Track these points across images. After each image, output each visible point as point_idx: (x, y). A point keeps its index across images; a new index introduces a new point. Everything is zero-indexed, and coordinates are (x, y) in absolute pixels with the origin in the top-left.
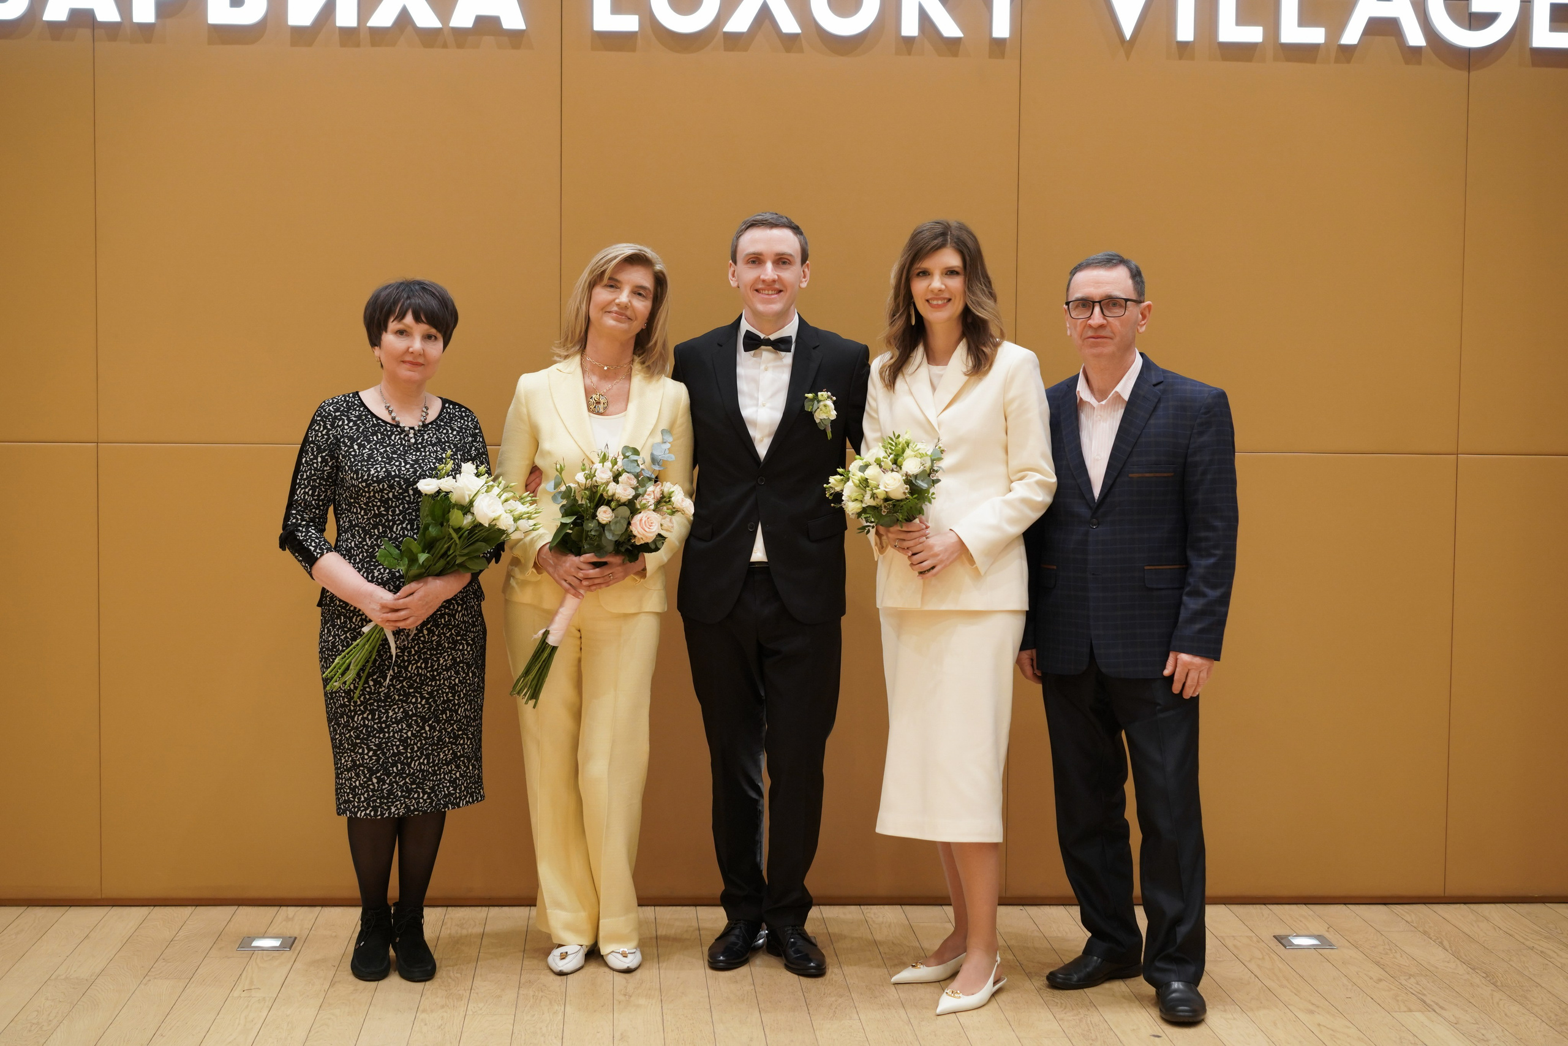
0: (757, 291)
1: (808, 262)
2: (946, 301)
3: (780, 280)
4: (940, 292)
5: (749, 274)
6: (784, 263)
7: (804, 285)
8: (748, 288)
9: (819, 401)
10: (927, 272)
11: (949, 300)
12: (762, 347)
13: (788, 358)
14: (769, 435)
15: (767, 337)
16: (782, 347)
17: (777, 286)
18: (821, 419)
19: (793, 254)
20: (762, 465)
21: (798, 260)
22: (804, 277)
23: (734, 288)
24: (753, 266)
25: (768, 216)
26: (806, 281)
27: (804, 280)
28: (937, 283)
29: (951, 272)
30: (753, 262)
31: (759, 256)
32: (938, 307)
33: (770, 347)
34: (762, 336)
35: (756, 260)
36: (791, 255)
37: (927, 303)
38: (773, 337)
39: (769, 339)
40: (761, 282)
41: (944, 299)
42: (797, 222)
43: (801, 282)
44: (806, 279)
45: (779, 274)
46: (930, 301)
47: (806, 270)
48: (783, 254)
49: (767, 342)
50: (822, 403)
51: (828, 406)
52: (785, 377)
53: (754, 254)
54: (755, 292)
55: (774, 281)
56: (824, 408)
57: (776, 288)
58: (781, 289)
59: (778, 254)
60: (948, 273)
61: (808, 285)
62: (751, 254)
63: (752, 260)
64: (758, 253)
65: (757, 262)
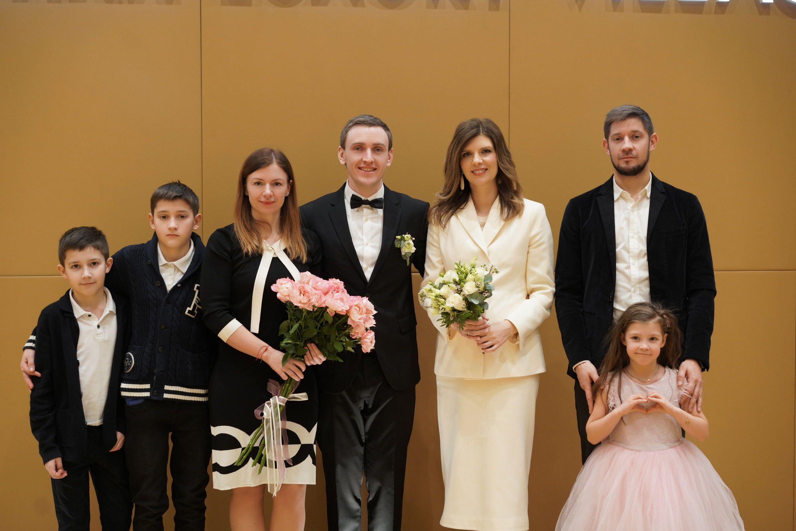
0: (360, 168)
1: (392, 149)
2: (484, 170)
3: (375, 162)
4: (479, 165)
5: (356, 157)
6: (378, 150)
7: (389, 164)
8: (354, 167)
9: (405, 241)
10: (470, 153)
11: (487, 169)
12: (363, 206)
13: (381, 212)
14: (372, 265)
15: (366, 199)
16: (377, 205)
17: (374, 166)
18: (406, 253)
19: (383, 144)
20: (368, 285)
21: (387, 148)
22: (389, 159)
23: (343, 165)
24: (357, 151)
25: (367, 118)
26: (390, 162)
27: (389, 161)
28: (477, 158)
29: (485, 151)
30: (358, 149)
31: (361, 145)
32: (480, 175)
33: (369, 206)
34: (363, 198)
35: (360, 147)
37: (472, 173)
38: (370, 199)
39: (368, 200)
40: (362, 163)
41: (483, 169)
42: (385, 122)
43: (387, 162)
44: (391, 160)
45: (375, 158)
46: (474, 172)
47: (391, 154)
48: (377, 144)
49: (366, 202)
50: (406, 242)
51: (410, 244)
52: (379, 225)
53: (359, 143)
54: (358, 169)
55: (372, 163)
56: (407, 246)
57: (372, 167)
58: (376, 168)
59: (374, 144)
60: (484, 152)
61: (391, 164)
62: (357, 144)
63: (356, 147)
64: (361, 143)
65: (360, 149)
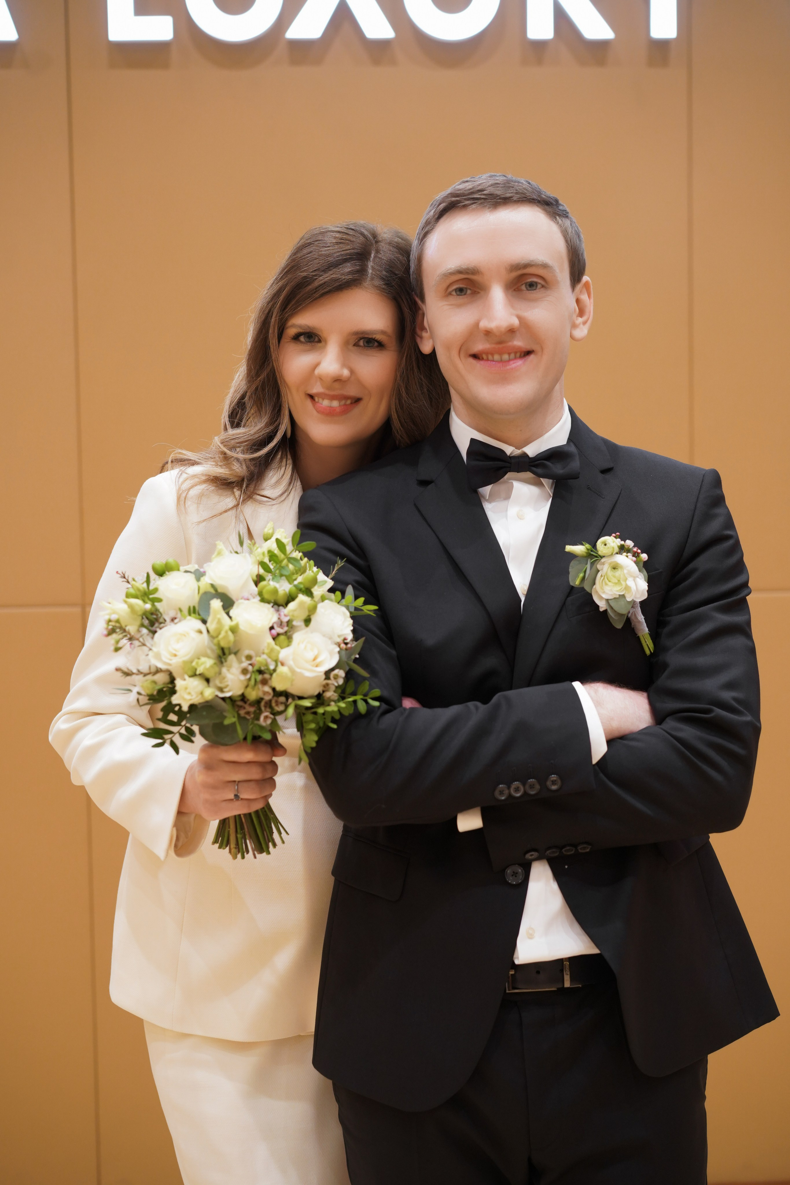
0: (475, 356)
1: (585, 278)
3: (524, 326)
5: (454, 321)
6: (532, 286)
7: (581, 332)
8: (455, 353)
12: (510, 475)
15: (519, 451)
16: (558, 467)
17: (520, 343)
19: (550, 262)
21: (563, 275)
22: (581, 313)
24: (461, 300)
26: (585, 323)
27: (580, 320)
30: (461, 290)
31: (472, 276)
33: (528, 474)
34: (509, 450)
35: (467, 286)
36: (545, 266)
38: (532, 450)
39: (525, 455)
40: (481, 337)
43: (574, 326)
44: (585, 318)
45: (520, 312)
47: (584, 297)
48: (527, 266)
49: (521, 463)
51: (622, 568)
53: (460, 272)
54: (471, 359)
55: (512, 331)
56: (612, 572)
57: (515, 348)
58: (529, 347)
59: (515, 267)
62: (452, 274)
63: (455, 287)
64: (468, 269)
65: (469, 292)
